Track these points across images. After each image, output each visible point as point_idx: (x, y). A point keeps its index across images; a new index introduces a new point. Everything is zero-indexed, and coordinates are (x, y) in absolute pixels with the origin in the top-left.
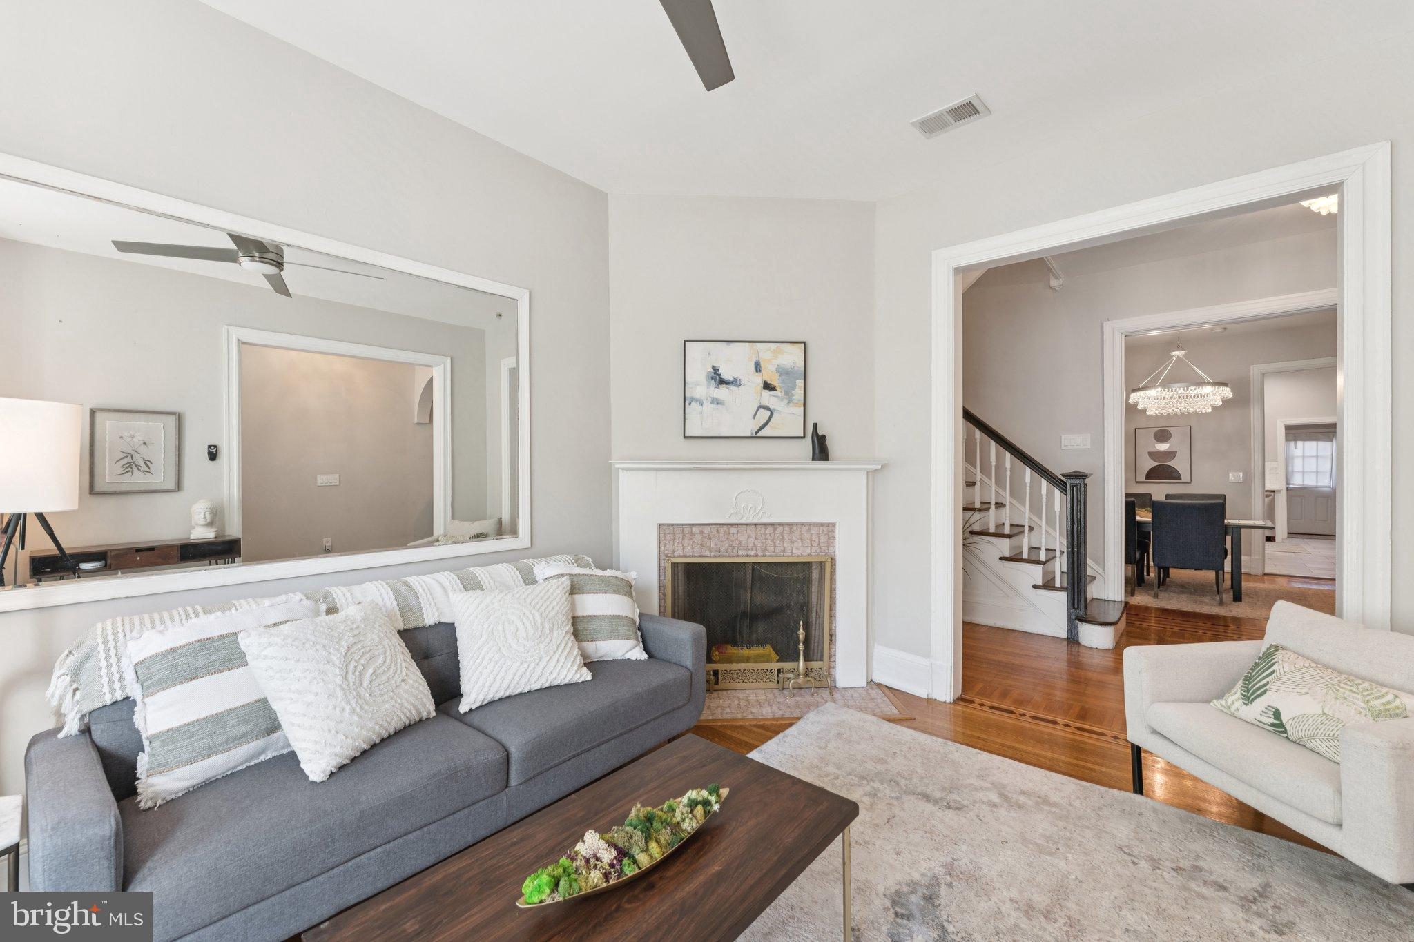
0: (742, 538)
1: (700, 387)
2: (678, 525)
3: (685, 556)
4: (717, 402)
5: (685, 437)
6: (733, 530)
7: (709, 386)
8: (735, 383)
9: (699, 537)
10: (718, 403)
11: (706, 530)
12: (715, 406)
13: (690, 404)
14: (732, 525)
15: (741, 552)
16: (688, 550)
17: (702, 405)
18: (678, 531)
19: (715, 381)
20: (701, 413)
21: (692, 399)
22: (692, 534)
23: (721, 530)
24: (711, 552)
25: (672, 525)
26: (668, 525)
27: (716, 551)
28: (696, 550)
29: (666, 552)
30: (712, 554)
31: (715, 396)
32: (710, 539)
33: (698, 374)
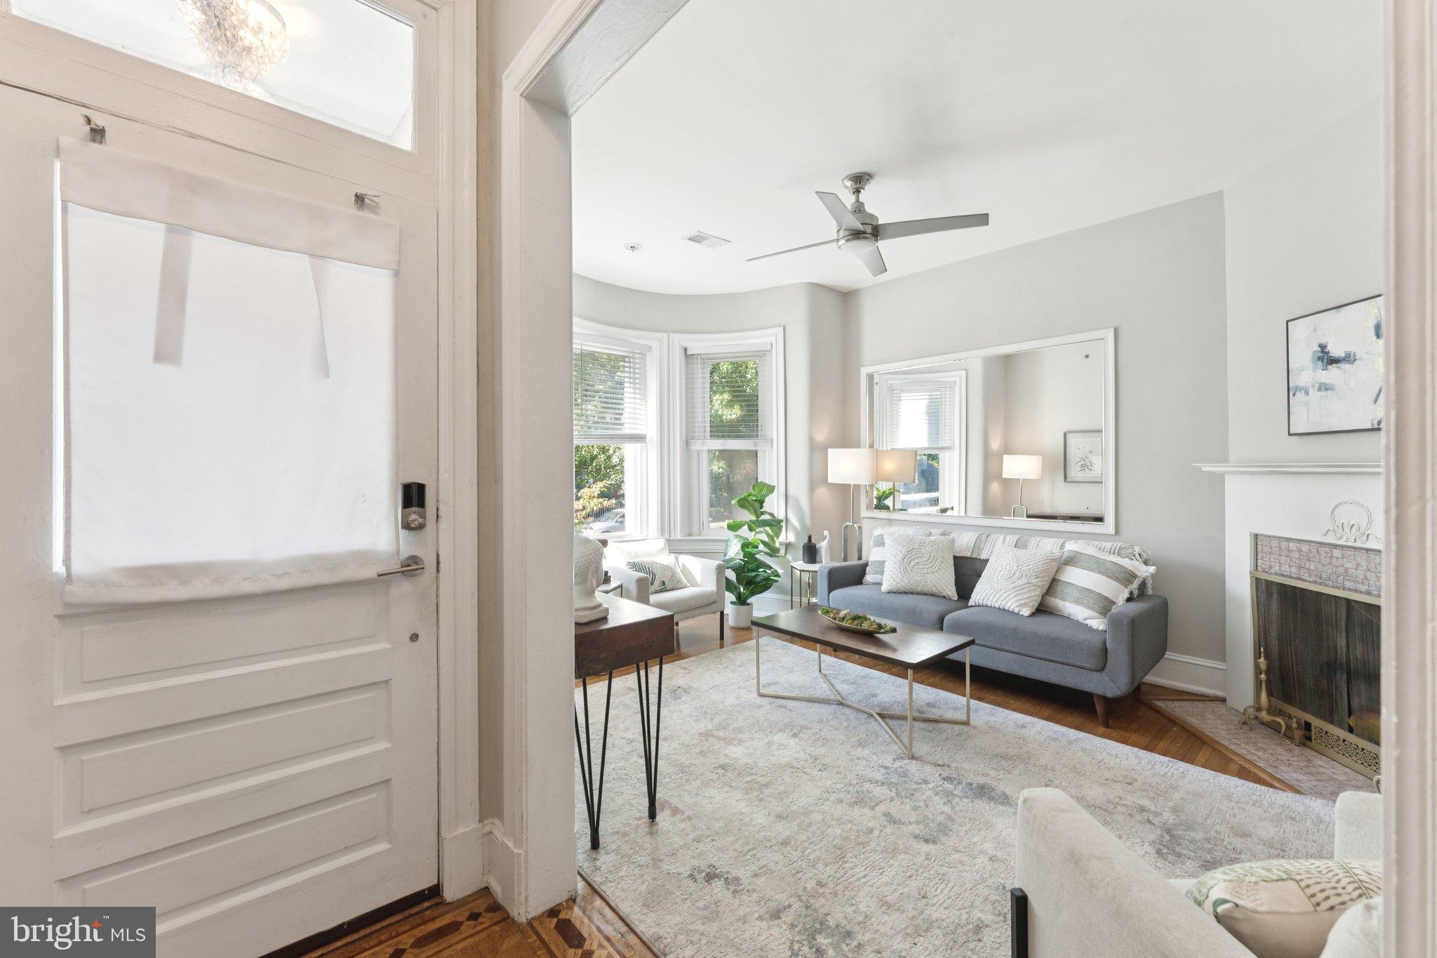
0: (1348, 565)
1: (1307, 373)
2: (1274, 537)
3: (1282, 575)
4: (1324, 387)
5: (1289, 434)
6: (1337, 553)
7: (1315, 369)
8: (1349, 359)
9: (1296, 555)
10: (1326, 389)
11: (1305, 548)
12: (1323, 393)
13: (1294, 395)
14: (1335, 546)
15: (1348, 584)
16: (1285, 568)
17: (1307, 394)
18: (1275, 544)
19: (1322, 362)
20: (1307, 404)
21: (1297, 389)
22: (1289, 551)
23: (1322, 550)
24: (1310, 576)
25: (1269, 537)
26: (1266, 536)
27: (1316, 576)
28: (1294, 570)
29: (1264, 566)
30: (1312, 579)
31: (1322, 380)
32: (1309, 560)
33: (1303, 356)
